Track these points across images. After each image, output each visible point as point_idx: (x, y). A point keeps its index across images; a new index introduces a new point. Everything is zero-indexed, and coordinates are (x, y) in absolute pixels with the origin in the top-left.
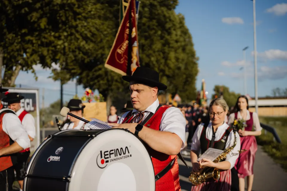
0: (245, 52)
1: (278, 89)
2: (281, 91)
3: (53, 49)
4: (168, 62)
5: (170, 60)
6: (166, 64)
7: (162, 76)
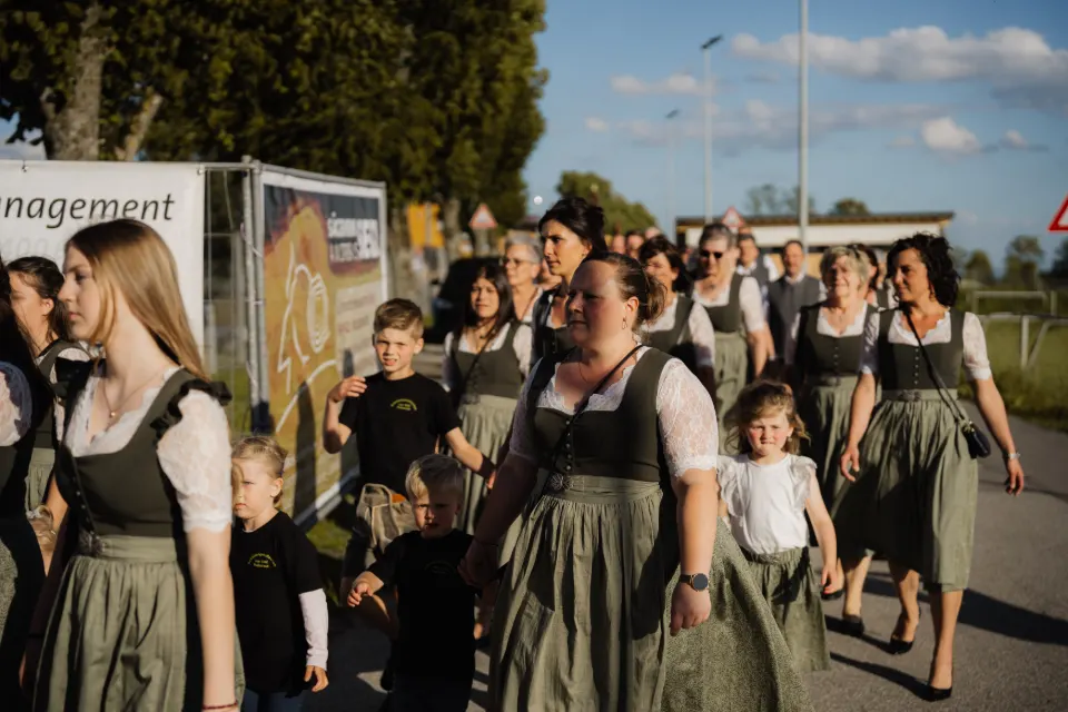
0: (708, 53)
1: (768, 188)
2: (779, 197)
3: (276, 38)
4: (497, 86)
5: (502, 80)
6: (488, 94)
7: (466, 137)
